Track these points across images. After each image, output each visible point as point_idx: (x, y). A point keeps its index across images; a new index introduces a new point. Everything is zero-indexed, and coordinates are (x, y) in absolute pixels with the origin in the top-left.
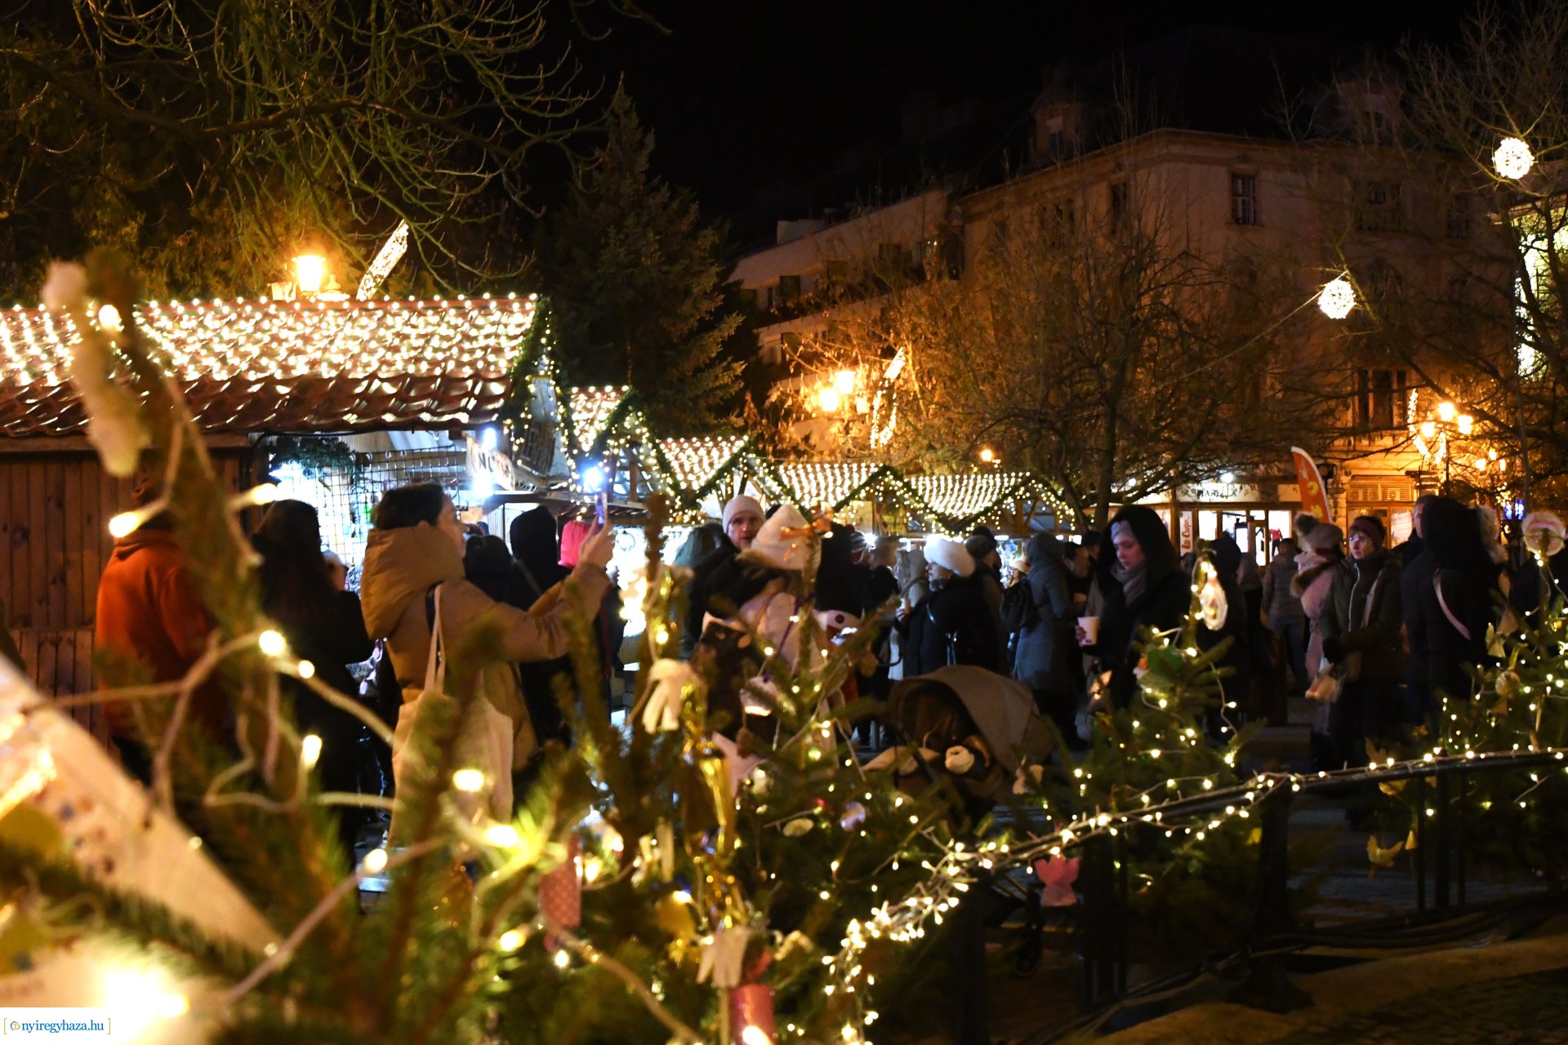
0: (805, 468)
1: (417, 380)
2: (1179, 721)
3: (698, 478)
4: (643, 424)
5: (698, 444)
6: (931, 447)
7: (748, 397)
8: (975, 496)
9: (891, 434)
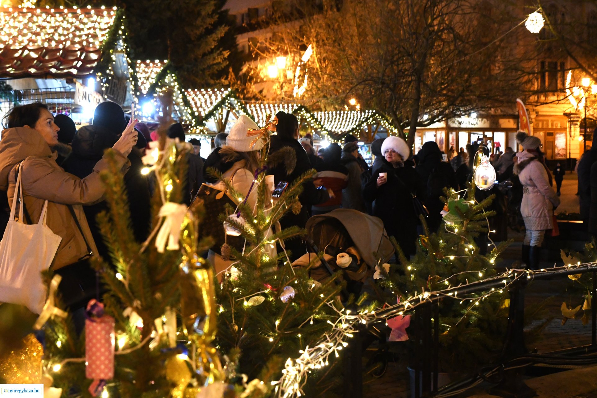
0: (260, 106)
1: (49, 51)
2: (465, 240)
3: (204, 110)
4: (175, 81)
5: (204, 92)
6: (325, 97)
7: (231, 70)
8: (347, 122)
9: (305, 90)
